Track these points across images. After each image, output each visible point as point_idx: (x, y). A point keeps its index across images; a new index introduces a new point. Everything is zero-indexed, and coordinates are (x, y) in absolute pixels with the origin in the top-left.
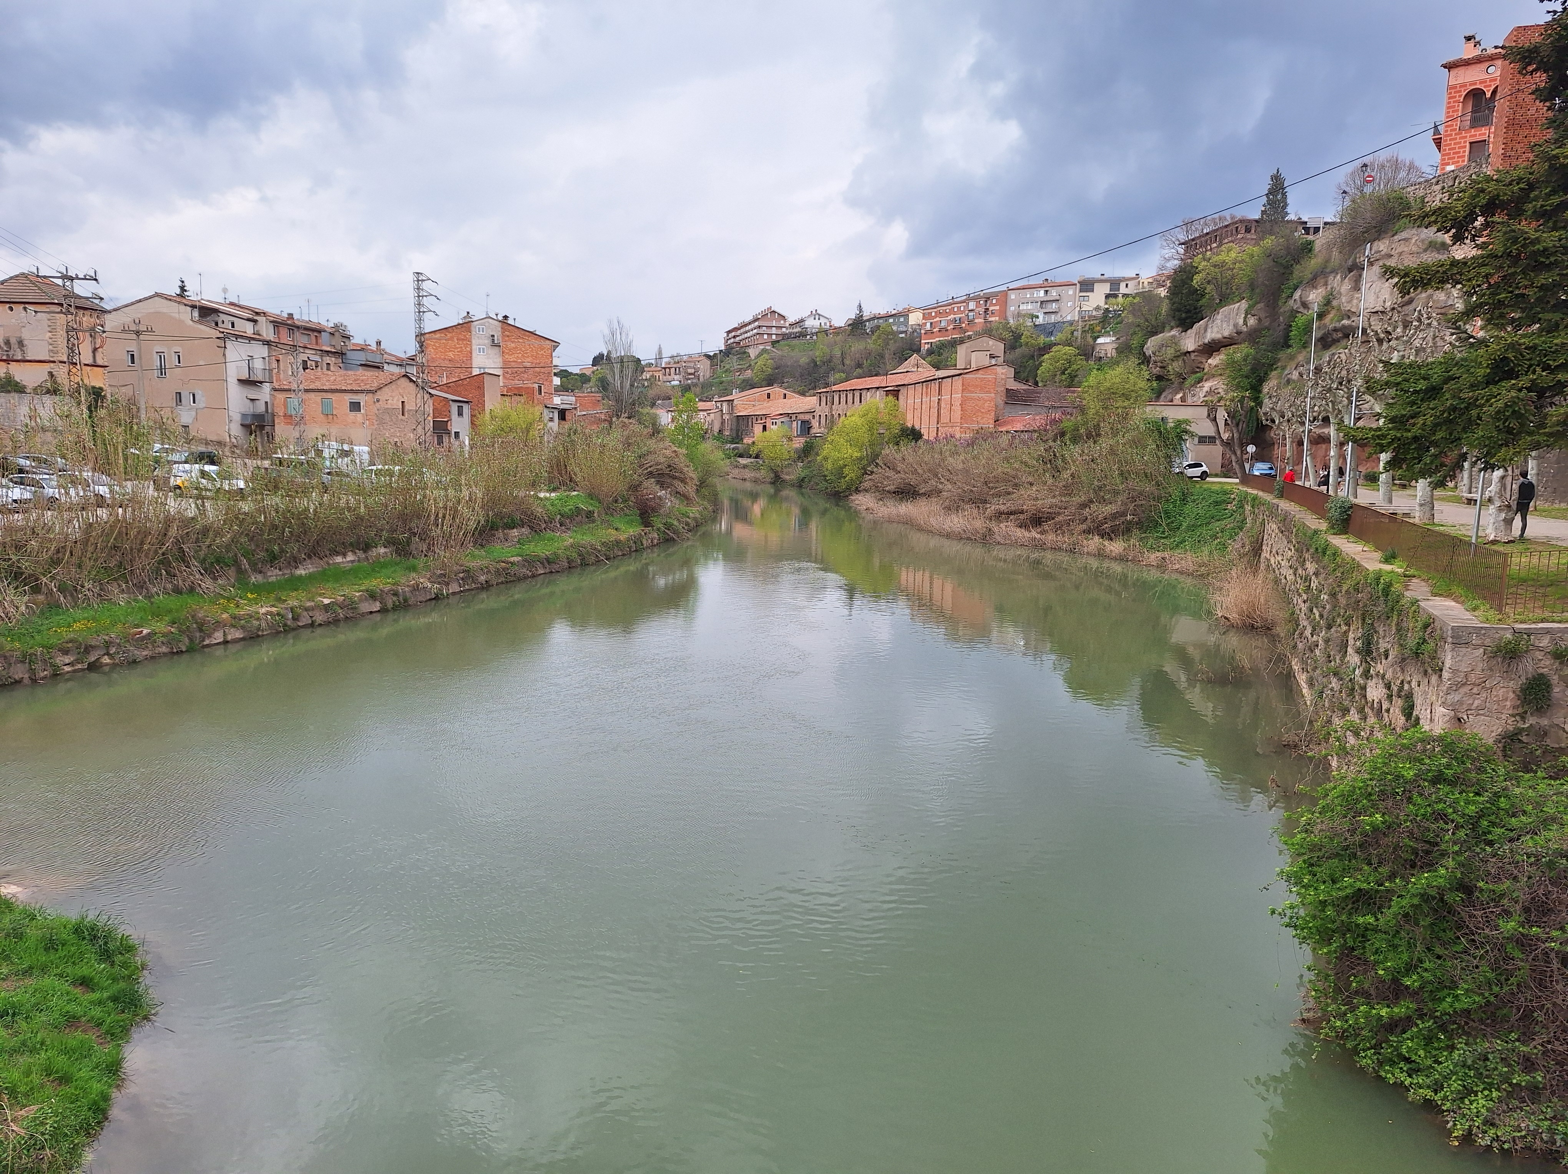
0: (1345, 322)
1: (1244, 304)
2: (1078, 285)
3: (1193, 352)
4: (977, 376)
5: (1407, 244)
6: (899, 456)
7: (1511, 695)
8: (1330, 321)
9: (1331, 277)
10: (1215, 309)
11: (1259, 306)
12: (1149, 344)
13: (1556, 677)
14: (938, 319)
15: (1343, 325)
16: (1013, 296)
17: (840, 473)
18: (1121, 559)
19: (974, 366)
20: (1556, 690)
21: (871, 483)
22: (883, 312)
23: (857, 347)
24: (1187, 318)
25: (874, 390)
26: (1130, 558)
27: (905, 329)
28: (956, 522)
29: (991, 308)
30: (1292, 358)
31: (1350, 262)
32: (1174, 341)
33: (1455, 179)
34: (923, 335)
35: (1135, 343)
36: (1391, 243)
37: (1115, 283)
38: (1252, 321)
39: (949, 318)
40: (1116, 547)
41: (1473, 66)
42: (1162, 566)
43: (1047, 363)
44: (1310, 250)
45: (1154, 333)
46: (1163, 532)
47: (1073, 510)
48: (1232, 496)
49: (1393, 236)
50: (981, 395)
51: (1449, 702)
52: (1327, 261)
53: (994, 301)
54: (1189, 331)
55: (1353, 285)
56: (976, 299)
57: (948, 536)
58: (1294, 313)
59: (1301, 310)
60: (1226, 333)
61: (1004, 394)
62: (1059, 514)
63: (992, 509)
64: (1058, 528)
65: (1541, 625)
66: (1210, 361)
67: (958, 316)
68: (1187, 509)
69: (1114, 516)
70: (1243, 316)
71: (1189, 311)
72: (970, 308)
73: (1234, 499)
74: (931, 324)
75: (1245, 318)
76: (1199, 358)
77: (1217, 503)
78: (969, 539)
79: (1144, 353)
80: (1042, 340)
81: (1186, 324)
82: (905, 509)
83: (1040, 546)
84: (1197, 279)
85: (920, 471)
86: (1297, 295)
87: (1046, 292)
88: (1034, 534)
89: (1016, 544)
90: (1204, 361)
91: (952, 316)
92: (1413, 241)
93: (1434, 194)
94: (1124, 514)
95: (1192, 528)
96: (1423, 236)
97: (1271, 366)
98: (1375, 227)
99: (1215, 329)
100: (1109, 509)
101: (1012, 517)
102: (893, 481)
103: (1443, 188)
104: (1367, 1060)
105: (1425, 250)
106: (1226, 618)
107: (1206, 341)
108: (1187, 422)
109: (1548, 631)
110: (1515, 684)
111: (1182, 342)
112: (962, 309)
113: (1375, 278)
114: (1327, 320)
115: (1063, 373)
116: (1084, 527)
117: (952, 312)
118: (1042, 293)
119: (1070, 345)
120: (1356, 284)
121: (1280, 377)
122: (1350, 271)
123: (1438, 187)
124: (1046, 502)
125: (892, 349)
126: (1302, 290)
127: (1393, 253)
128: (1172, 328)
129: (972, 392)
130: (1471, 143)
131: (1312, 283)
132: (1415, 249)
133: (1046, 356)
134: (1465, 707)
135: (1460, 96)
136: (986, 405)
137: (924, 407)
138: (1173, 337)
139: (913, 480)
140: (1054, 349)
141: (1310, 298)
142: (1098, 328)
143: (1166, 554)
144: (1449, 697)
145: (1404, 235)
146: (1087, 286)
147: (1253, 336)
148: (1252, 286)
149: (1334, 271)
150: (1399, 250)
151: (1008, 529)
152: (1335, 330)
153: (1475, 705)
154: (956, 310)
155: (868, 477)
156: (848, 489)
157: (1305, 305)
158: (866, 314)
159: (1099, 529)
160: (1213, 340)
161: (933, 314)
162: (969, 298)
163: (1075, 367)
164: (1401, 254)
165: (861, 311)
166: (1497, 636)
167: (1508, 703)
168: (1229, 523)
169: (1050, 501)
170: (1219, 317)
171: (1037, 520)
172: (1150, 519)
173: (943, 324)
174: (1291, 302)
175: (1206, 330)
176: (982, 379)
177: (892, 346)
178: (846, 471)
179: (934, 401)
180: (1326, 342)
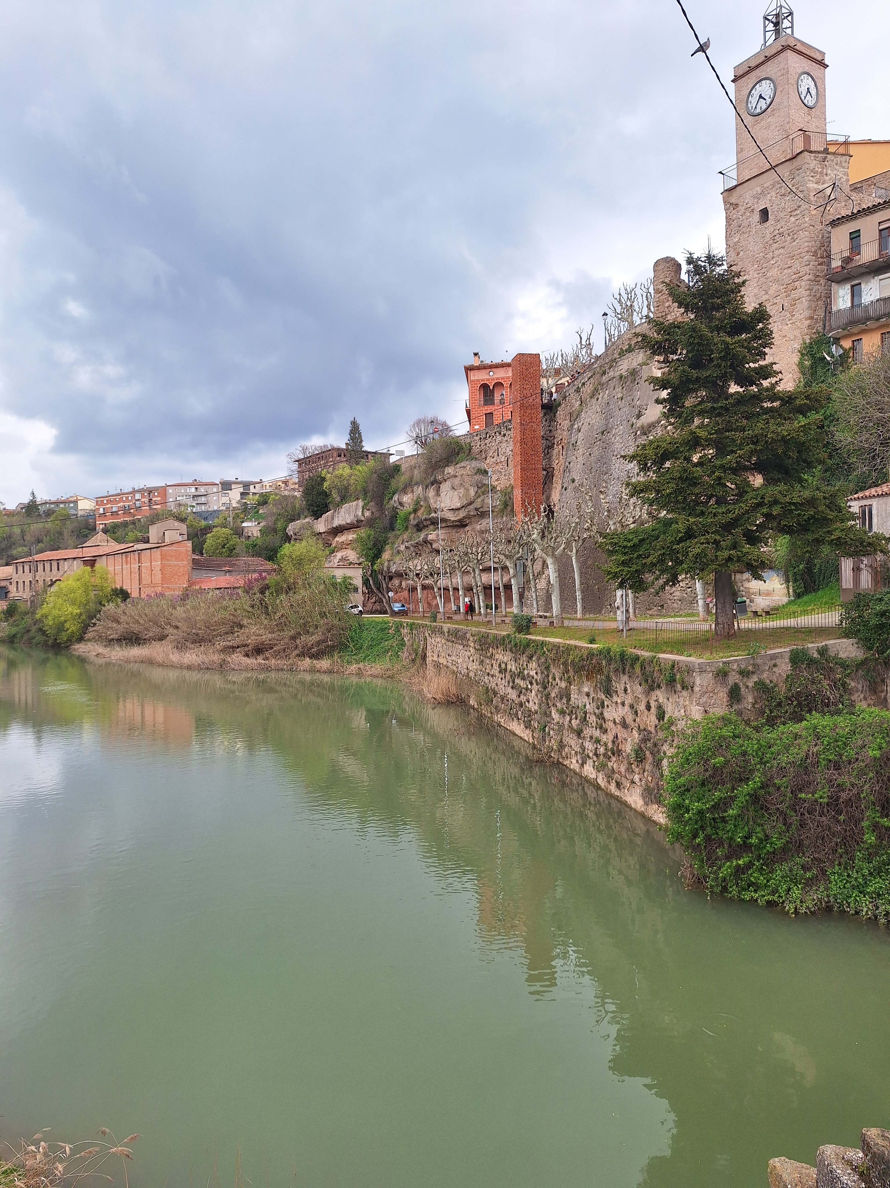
0: (433, 515)
1: (361, 503)
2: (220, 485)
3: (324, 533)
4: (172, 548)
5: (465, 469)
6: (119, 611)
7: (725, 695)
8: (422, 514)
9: (415, 488)
10: (338, 505)
11: (372, 504)
12: (290, 527)
13: (741, 684)
14: (109, 506)
15: (432, 517)
16: (170, 490)
17: (60, 627)
18: (330, 672)
19: (167, 540)
20: (742, 690)
21: (95, 634)
22: (54, 499)
23: (36, 527)
24: (317, 511)
25: (71, 561)
26: (335, 670)
27: (75, 513)
28: (191, 657)
29: (154, 499)
30: (397, 537)
31: (432, 479)
32: (310, 526)
33: (487, 433)
34: (97, 518)
35: (279, 525)
36: (455, 468)
37: (246, 485)
38: (367, 514)
39: (119, 505)
40: (324, 664)
41: (482, 370)
42: (359, 673)
43: (210, 540)
44: (399, 471)
45: (293, 520)
46: (352, 651)
47: (286, 640)
48: (390, 625)
49: (456, 464)
50: (176, 563)
51: (701, 702)
52: (412, 477)
53: (156, 494)
54: (319, 519)
55: (436, 492)
56: (140, 491)
57: (189, 668)
58: (395, 509)
59: (399, 507)
60: (349, 521)
61: (191, 562)
62: (276, 645)
63: (220, 644)
64: (277, 655)
65: (732, 658)
66: (337, 539)
67: (127, 504)
68: (365, 634)
69: (318, 643)
70: (361, 510)
71: (318, 506)
72: (137, 498)
73: (392, 626)
74: (104, 509)
75: (363, 511)
76: (328, 537)
77: (382, 630)
78: (208, 669)
79: (287, 533)
80: (203, 523)
81: (317, 515)
82: (136, 652)
83: (268, 669)
84: (326, 485)
85: (142, 622)
86: (396, 497)
87: (196, 488)
88: (260, 660)
89: (247, 669)
90: (331, 539)
91: (122, 504)
92: (468, 468)
93: (475, 442)
94: (325, 641)
95: (371, 647)
96: (473, 466)
97: (385, 542)
98: (445, 459)
99: (341, 518)
100: (315, 638)
101: (238, 650)
102: (116, 630)
103: (481, 439)
104: (734, 891)
105: (476, 474)
106: (435, 698)
107: (334, 526)
108: (350, 578)
109: (736, 661)
110: (726, 690)
111: (315, 526)
112: (130, 498)
113: (448, 489)
114: (419, 513)
115: (223, 547)
116: (297, 652)
117: (121, 500)
118: (193, 490)
119: (225, 527)
120: (438, 492)
121: (392, 548)
122: (432, 484)
123: (478, 438)
124: (267, 637)
125: (70, 528)
126: (399, 495)
127: (457, 474)
128: (306, 517)
129: (168, 560)
130: (485, 414)
131: (404, 490)
132: (469, 473)
133: (209, 535)
134: (708, 704)
135: (477, 387)
136: (181, 570)
137: (124, 573)
138: (309, 523)
139: (136, 628)
140: (215, 530)
141: (404, 500)
142: (242, 516)
143: (361, 665)
144: (701, 700)
145: (462, 464)
146: (226, 486)
147: (371, 523)
148: (365, 492)
149: (417, 484)
150: (461, 473)
151: (237, 658)
152: (426, 520)
153: (712, 702)
154: (124, 499)
155: (91, 629)
156: (69, 640)
157: (401, 504)
158: (39, 500)
159: (307, 653)
160: (340, 525)
161: (105, 502)
162: (134, 492)
163: (231, 543)
164: (462, 475)
165: (34, 497)
166: (717, 666)
167: (725, 700)
168: (394, 642)
169: (270, 636)
170: (342, 510)
171: (259, 650)
172: (341, 644)
173: (114, 510)
174: (392, 502)
175: (333, 519)
176: (176, 551)
177: (70, 526)
178: (67, 625)
179: (134, 568)
180: (419, 527)
